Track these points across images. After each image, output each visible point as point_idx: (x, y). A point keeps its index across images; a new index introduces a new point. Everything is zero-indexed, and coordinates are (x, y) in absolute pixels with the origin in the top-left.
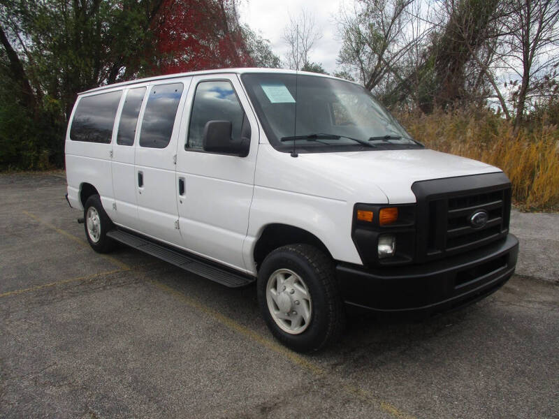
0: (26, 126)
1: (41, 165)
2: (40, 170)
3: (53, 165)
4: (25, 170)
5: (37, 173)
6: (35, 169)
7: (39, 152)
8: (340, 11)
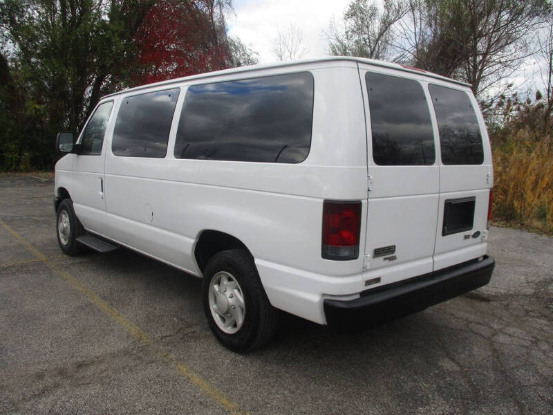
0: (9, 130)
1: (22, 167)
2: (21, 171)
3: (34, 167)
4: (6, 172)
5: (17, 174)
6: (16, 170)
7: (21, 154)
8: (331, 27)
